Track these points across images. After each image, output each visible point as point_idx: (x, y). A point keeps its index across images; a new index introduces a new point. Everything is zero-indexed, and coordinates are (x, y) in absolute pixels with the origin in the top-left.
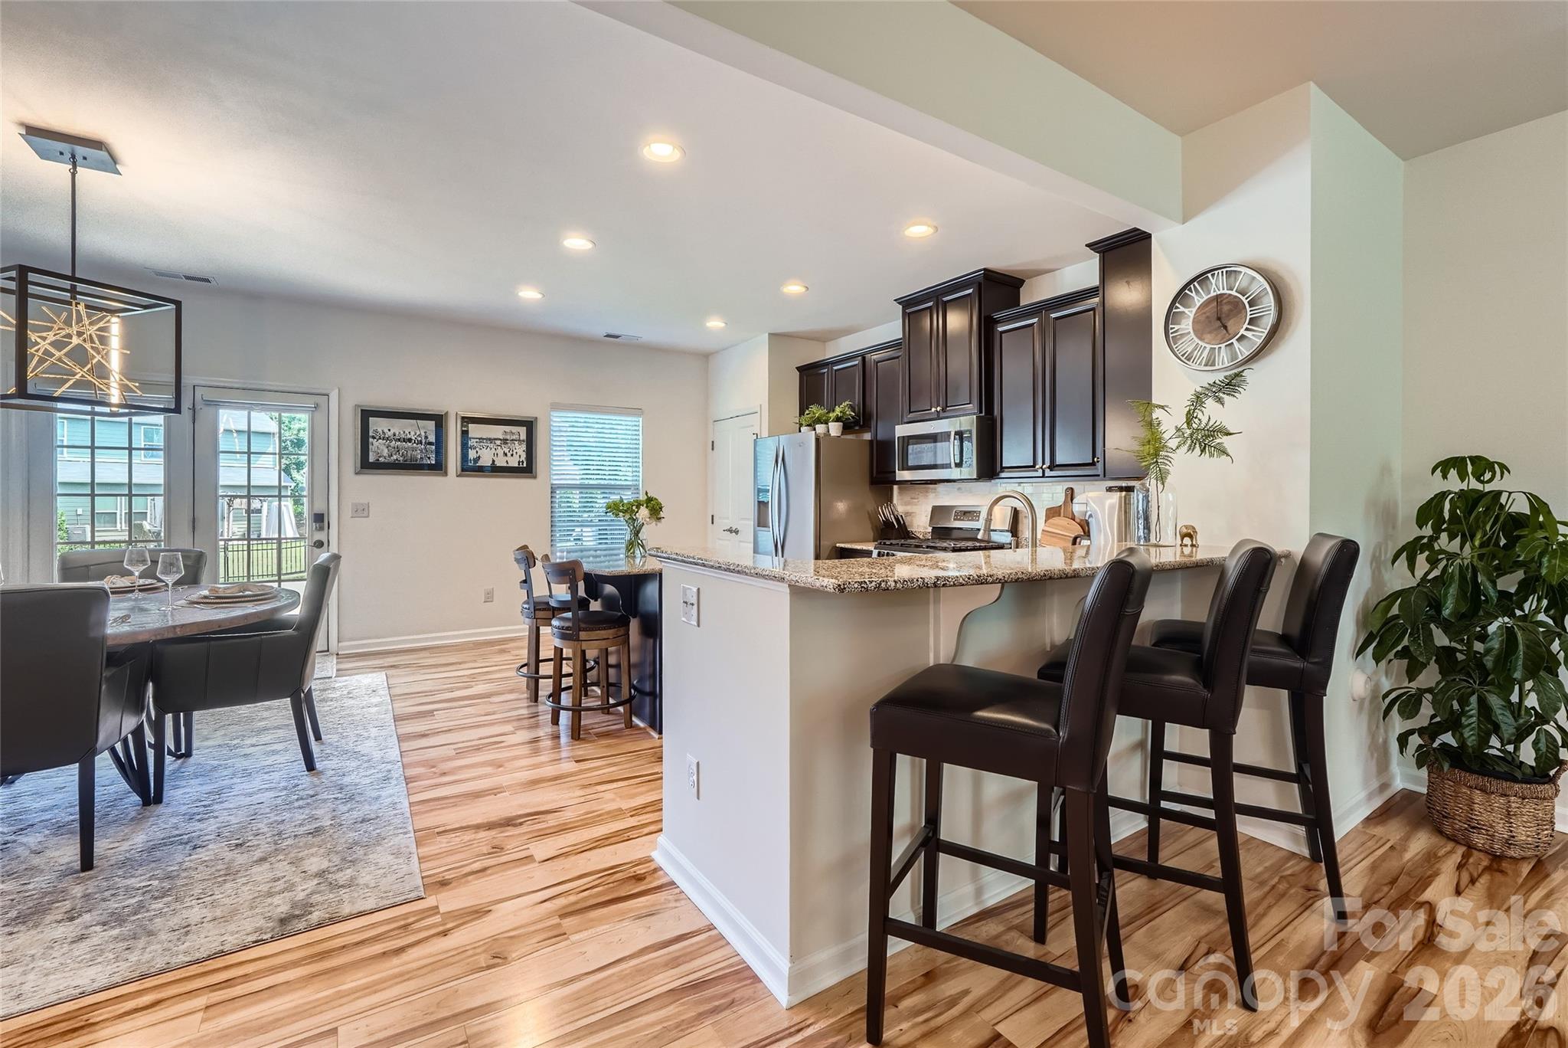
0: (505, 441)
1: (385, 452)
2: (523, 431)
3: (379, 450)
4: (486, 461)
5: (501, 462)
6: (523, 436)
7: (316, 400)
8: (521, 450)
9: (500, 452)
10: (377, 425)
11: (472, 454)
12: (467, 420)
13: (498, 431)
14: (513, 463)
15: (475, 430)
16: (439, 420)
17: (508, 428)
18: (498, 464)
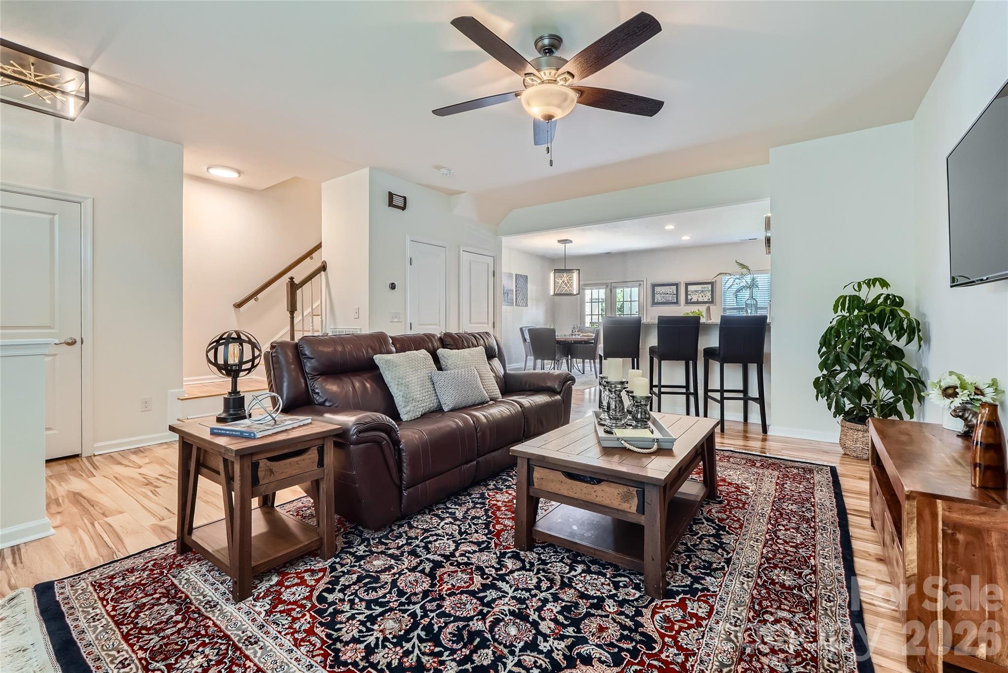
0: (702, 291)
1: (660, 299)
2: (710, 286)
3: (658, 298)
4: (695, 300)
5: (701, 300)
6: (710, 289)
7: (639, 283)
8: (709, 294)
9: (700, 295)
10: (658, 289)
11: (689, 297)
12: (687, 285)
13: (699, 287)
14: (706, 299)
15: (690, 288)
16: (677, 285)
17: (703, 286)
18: (699, 300)
